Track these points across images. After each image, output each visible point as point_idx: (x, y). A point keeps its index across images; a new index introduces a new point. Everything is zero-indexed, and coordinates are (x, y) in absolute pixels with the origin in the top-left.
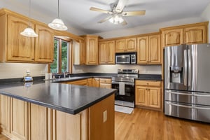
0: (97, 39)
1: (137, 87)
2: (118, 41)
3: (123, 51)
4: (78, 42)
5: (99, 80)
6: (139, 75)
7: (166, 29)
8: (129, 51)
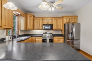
0: (33, 16)
1: (54, 40)
2: (44, 19)
3: (46, 24)
4: (24, 17)
5: (35, 38)
6: (53, 34)
7: (65, 16)
8: (49, 24)
